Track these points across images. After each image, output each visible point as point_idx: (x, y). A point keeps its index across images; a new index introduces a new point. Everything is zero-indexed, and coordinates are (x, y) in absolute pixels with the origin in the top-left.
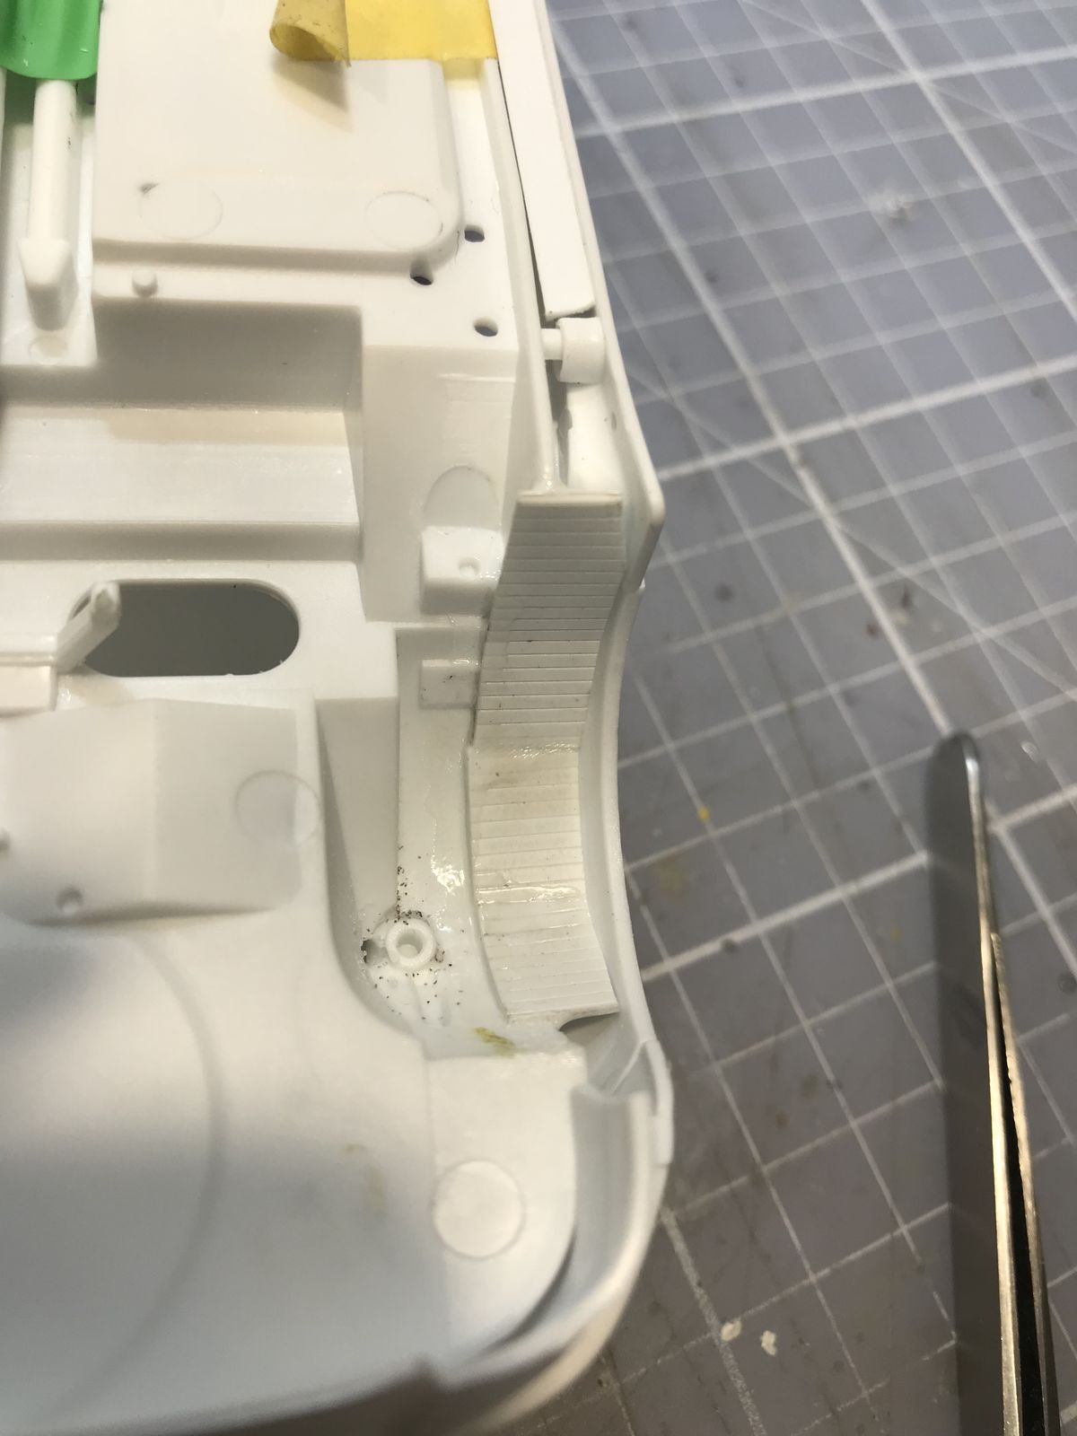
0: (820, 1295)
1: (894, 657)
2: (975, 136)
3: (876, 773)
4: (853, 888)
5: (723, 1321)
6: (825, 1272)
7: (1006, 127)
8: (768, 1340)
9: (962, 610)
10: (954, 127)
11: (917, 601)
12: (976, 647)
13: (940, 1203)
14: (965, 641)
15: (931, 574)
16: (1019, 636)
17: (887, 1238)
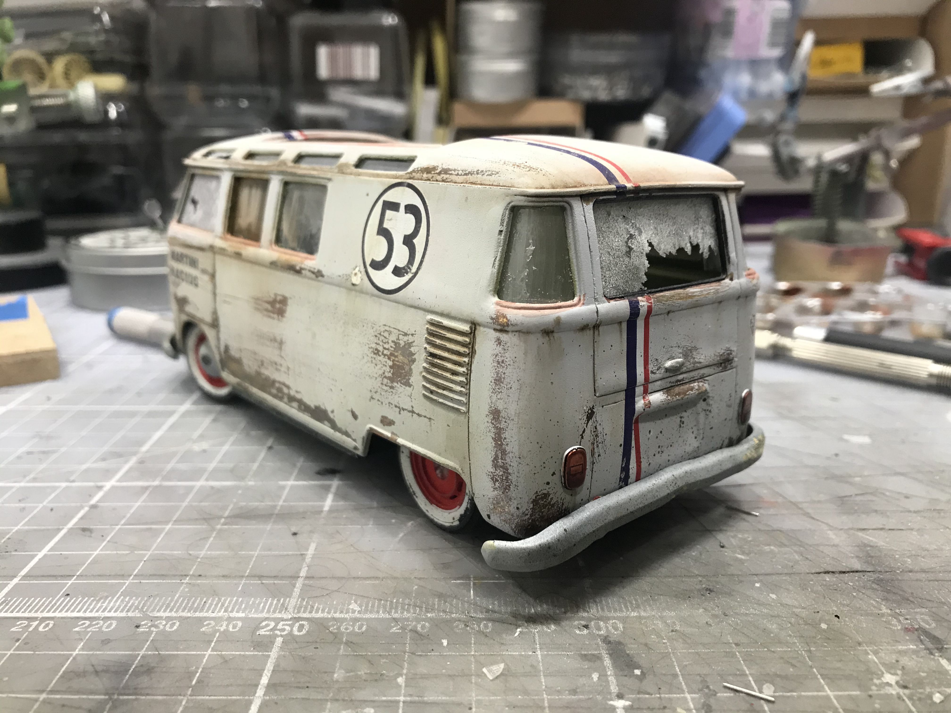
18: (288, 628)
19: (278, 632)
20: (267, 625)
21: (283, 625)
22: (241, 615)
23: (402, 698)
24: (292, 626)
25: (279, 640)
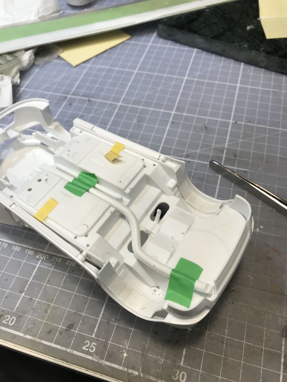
0: (260, 219)
1: (194, 162)
2: (133, 104)
3: (207, 173)
4: (218, 185)
5: (256, 230)
6: (258, 217)
7: (134, 100)
8: (261, 227)
9: (194, 151)
10: (130, 105)
11: (189, 155)
12: (199, 153)
13: (259, 201)
14: (198, 153)
15: (187, 151)
16: (201, 148)
17: (259, 209)
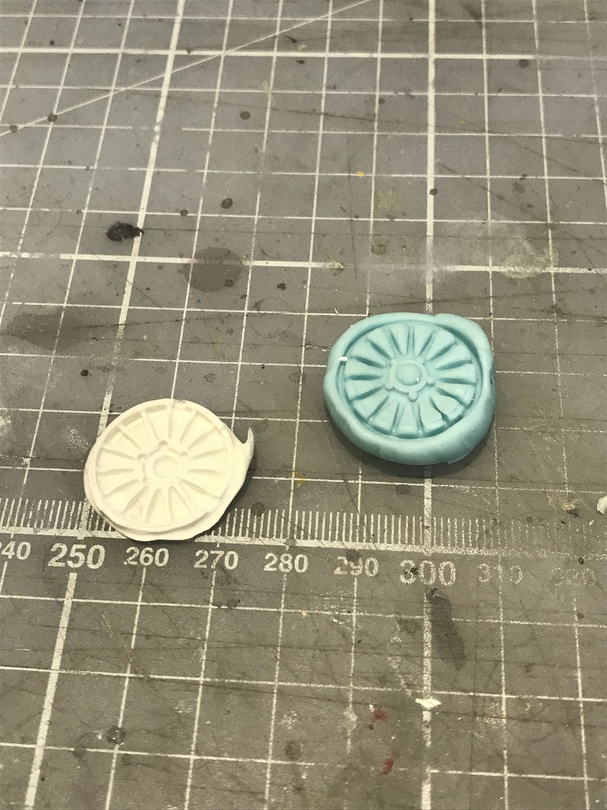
1: (321, 59)
3: (378, 94)
4: (431, 129)
9: (312, 20)
12: (335, 24)
14: (329, 27)
15: (285, 24)
18: (81, 556)
19: (70, 563)
20: (59, 550)
21: (77, 550)
22: (28, 531)
23: (201, 679)
24: (85, 552)
25: (73, 576)
